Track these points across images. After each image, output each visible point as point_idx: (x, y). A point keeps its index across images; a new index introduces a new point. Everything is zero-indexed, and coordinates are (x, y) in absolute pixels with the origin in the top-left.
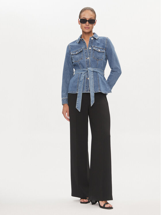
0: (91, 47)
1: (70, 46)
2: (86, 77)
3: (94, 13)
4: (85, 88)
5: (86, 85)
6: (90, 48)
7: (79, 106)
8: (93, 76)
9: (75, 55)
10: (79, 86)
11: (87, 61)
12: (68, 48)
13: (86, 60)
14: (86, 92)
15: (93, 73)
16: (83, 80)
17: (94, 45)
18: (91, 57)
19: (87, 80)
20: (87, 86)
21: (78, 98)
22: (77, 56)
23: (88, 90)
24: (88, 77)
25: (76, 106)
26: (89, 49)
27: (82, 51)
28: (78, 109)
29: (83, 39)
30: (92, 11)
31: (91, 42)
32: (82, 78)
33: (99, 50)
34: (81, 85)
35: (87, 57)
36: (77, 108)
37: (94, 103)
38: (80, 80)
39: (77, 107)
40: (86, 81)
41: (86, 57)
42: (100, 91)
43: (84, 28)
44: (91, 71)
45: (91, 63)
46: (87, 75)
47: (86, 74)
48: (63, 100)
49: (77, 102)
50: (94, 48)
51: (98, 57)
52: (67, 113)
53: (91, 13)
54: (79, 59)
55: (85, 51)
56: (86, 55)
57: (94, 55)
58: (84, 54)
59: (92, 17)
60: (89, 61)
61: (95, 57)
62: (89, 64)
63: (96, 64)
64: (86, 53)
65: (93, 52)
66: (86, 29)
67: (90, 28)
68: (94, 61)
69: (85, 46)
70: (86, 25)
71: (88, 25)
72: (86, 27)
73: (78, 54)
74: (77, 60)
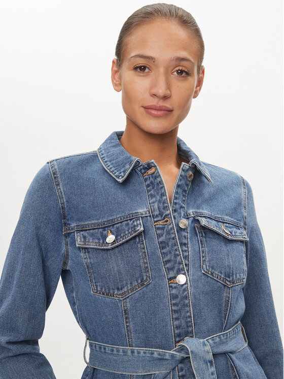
0: (185, 217)
11: (174, 297)
13: (166, 291)
17: (198, 207)
26: (178, 225)
27: (140, 235)
33: (226, 231)
35: (171, 275)
41: (169, 269)
43: (139, 110)
44: (206, 362)
51: (229, 266)
53: (181, 33)
54: (127, 284)
55: (159, 232)
56: (169, 261)
57: (207, 259)
58: (154, 253)
59: (184, 54)
60: (186, 297)
61: (213, 268)
62: (189, 314)
63: (220, 305)
64: (163, 245)
65: (201, 242)
66: (151, 114)
67: (171, 111)
68: (213, 291)
69: (160, 202)
70: (154, 95)
71: (165, 98)
72: (152, 109)
73: (117, 247)
74: (118, 289)
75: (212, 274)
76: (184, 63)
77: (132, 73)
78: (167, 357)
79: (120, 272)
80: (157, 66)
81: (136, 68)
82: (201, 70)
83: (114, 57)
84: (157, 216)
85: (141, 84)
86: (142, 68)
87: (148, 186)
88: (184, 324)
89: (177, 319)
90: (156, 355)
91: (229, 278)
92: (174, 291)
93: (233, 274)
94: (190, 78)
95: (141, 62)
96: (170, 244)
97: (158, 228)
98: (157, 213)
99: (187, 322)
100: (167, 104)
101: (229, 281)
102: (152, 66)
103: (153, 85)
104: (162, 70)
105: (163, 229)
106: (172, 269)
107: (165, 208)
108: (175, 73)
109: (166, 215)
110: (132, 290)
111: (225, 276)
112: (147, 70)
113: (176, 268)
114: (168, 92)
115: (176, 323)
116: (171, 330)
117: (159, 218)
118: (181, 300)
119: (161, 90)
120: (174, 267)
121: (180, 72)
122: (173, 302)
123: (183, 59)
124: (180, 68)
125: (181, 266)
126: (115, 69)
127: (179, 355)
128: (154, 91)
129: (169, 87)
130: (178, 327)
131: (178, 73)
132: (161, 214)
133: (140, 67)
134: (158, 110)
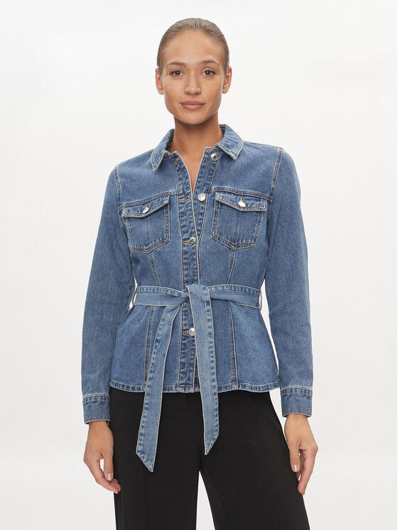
0: (207, 192)
1: (123, 176)
2: (181, 323)
3: (221, 39)
4: (177, 371)
5: (180, 360)
6: (202, 197)
7: (147, 448)
8: (211, 324)
9: (137, 223)
10: (152, 361)
11: (185, 253)
12: (113, 182)
13: (181, 249)
14: (181, 390)
15: (209, 307)
16: (167, 337)
17: (222, 183)
18: (203, 236)
19: (186, 337)
20: (183, 364)
21: (145, 413)
22: (146, 227)
23: (189, 379)
24: (192, 326)
25: (139, 448)
26: (196, 199)
27: (166, 205)
28: (144, 461)
29: (176, 156)
30: (211, 31)
31: (209, 171)
32: (164, 329)
33: (242, 204)
34: (157, 358)
35: (186, 236)
36: (139, 454)
37: (216, 437)
38: (154, 335)
39: (142, 452)
40: (180, 341)
41: (184, 232)
42: (235, 387)
43: (178, 106)
44: (202, 301)
45: (201, 261)
46: (187, 313)
47: (180, 311)
48: (87, 404)
49: (141, 431)
50: (218, 197)
51: (236, 234)
52: (102, 461)
53: (208, 42)
54: (152, 241)
55: (180, 205)
56: (184, 226)
57: (217, 227)
58: (174, 221)
59: (210, 57)
60: (194, 254)
61: (220, 234)
62: (195, 266)
63: (226, 264)
64: (182, 214)
65: (216, 213)
66: (187, 108)
67: (203, 104)
68: (219, 252)
69: (185, 183)
70: (188, 93)
71: (197, 94)
72: (187, 104)
73: (149, 215)
74: (146, 245)
75: (219, 239)
76: (209, 65)
77: (169, 77)
78: (176, 295)
79: (148, 233)
80: (188, 70)
81: (172, 73)
82: (227, 70)
83: (156, 67)
84: (181, 195)
85: (178, 86)
86: (177, 73)
87: (178, 171)
88: (191, 274)
89: (186, 269)
90: (169, 293)
91: (235, 242)
92: (185, 249)
93: (239, 240)
94: (216, 77)
95: (176, 68)
96: (187, 214)
97: (181, 203)
98: (181, 192)
99: (194, 272)
100: (199, 99)
101: (234, 246)
102: (185, 70)
103: (187, 85)
104: (193, 73)
105: (184, 203)
106: (187, 232)
107: (188, 188)
108: (204, 74)
109: (188, 194)
110: (155, 245)
111: (231, 241)
112: (181, 74)
113: (190, 232)
114: (199, 90)
115: (186, 272)
116: (182, 277)
117: (183, 196)
118: (190, 255)
119: (193, 89)
120: (188, 231)
121: (208, 73)
122: (185, 256)
123: (208, 62)
124: (207, 69)
125: (193, 230)
126: (158, 76)
127: (184, 294)
128: (187, 90)
129: (199, 85)
130: (186, 276)
131: (206, 73)
132: (184, 193)
133: (176, 72)
134: (192, 105)
